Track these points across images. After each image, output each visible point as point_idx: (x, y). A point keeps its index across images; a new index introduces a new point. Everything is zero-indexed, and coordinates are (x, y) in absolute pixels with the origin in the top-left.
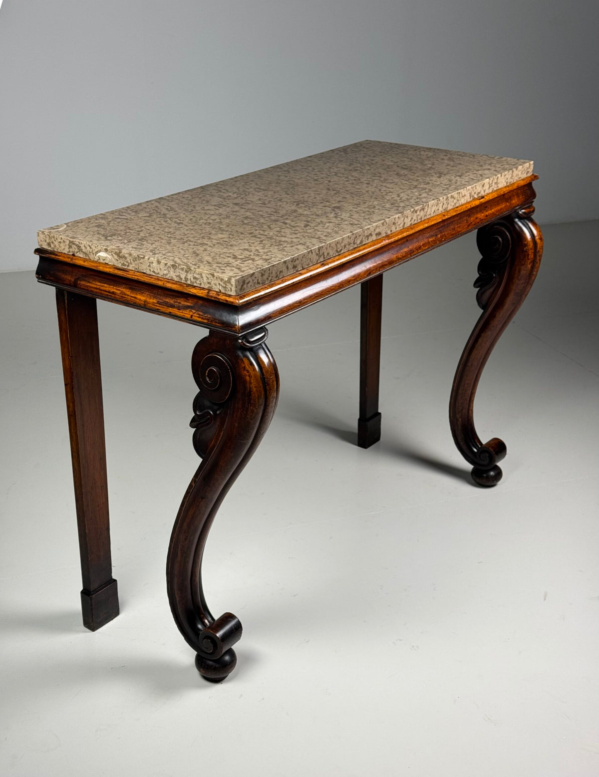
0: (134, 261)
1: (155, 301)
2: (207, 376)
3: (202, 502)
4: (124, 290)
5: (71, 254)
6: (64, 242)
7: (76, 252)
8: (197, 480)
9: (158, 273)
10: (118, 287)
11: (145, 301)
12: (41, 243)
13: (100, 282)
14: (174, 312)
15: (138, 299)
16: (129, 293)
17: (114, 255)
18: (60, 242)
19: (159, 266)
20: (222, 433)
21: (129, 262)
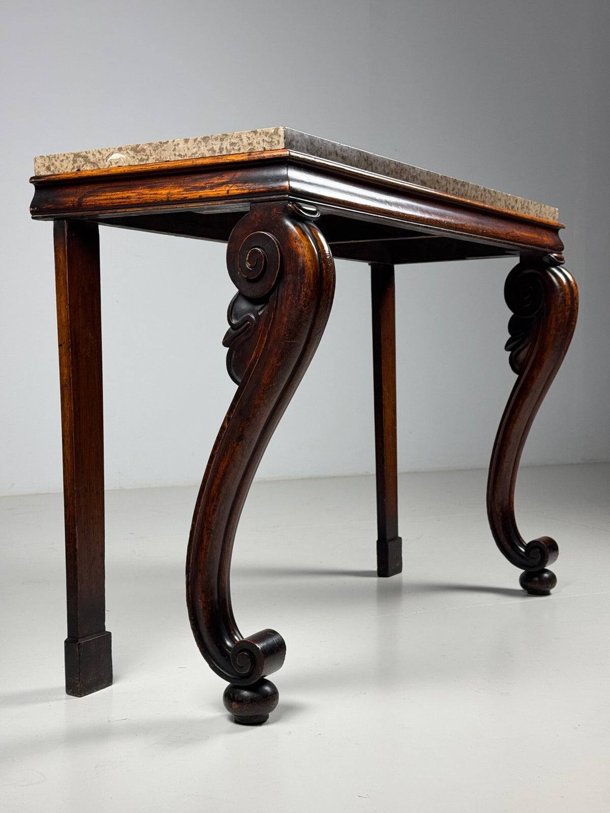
0: (155, 150)
1: (181, 190)
2: (248, 261)
3: (238, 447)
4: (141, 191)
5: (75, 170)
6: (67, 158)
7: (81, 166)
8: (231, 417)
9: (186, 155)
10: (134, 190)
11: (168, 194)
12: (39, 169)
13: (110, 192)
14: (205, 194)
15: (159, 194)
16: (148, 192)
17: (130, 152)
18: (62, 161)
19: (186, 145)
20: (266, 339)
21: (149, 154)
